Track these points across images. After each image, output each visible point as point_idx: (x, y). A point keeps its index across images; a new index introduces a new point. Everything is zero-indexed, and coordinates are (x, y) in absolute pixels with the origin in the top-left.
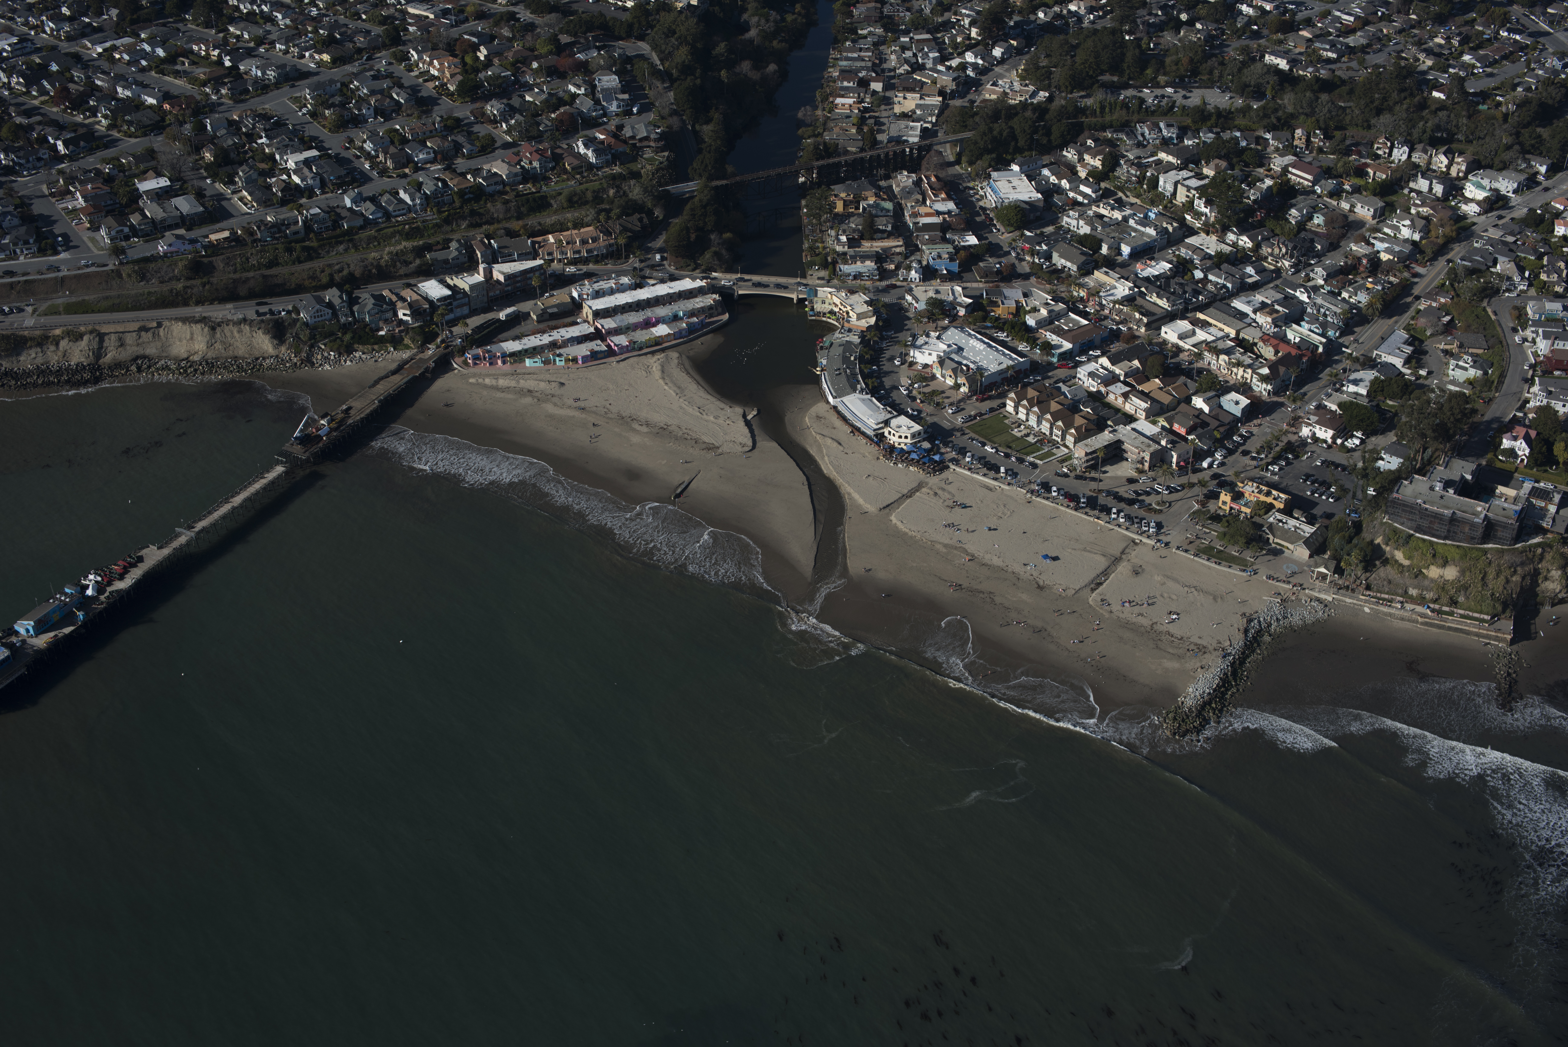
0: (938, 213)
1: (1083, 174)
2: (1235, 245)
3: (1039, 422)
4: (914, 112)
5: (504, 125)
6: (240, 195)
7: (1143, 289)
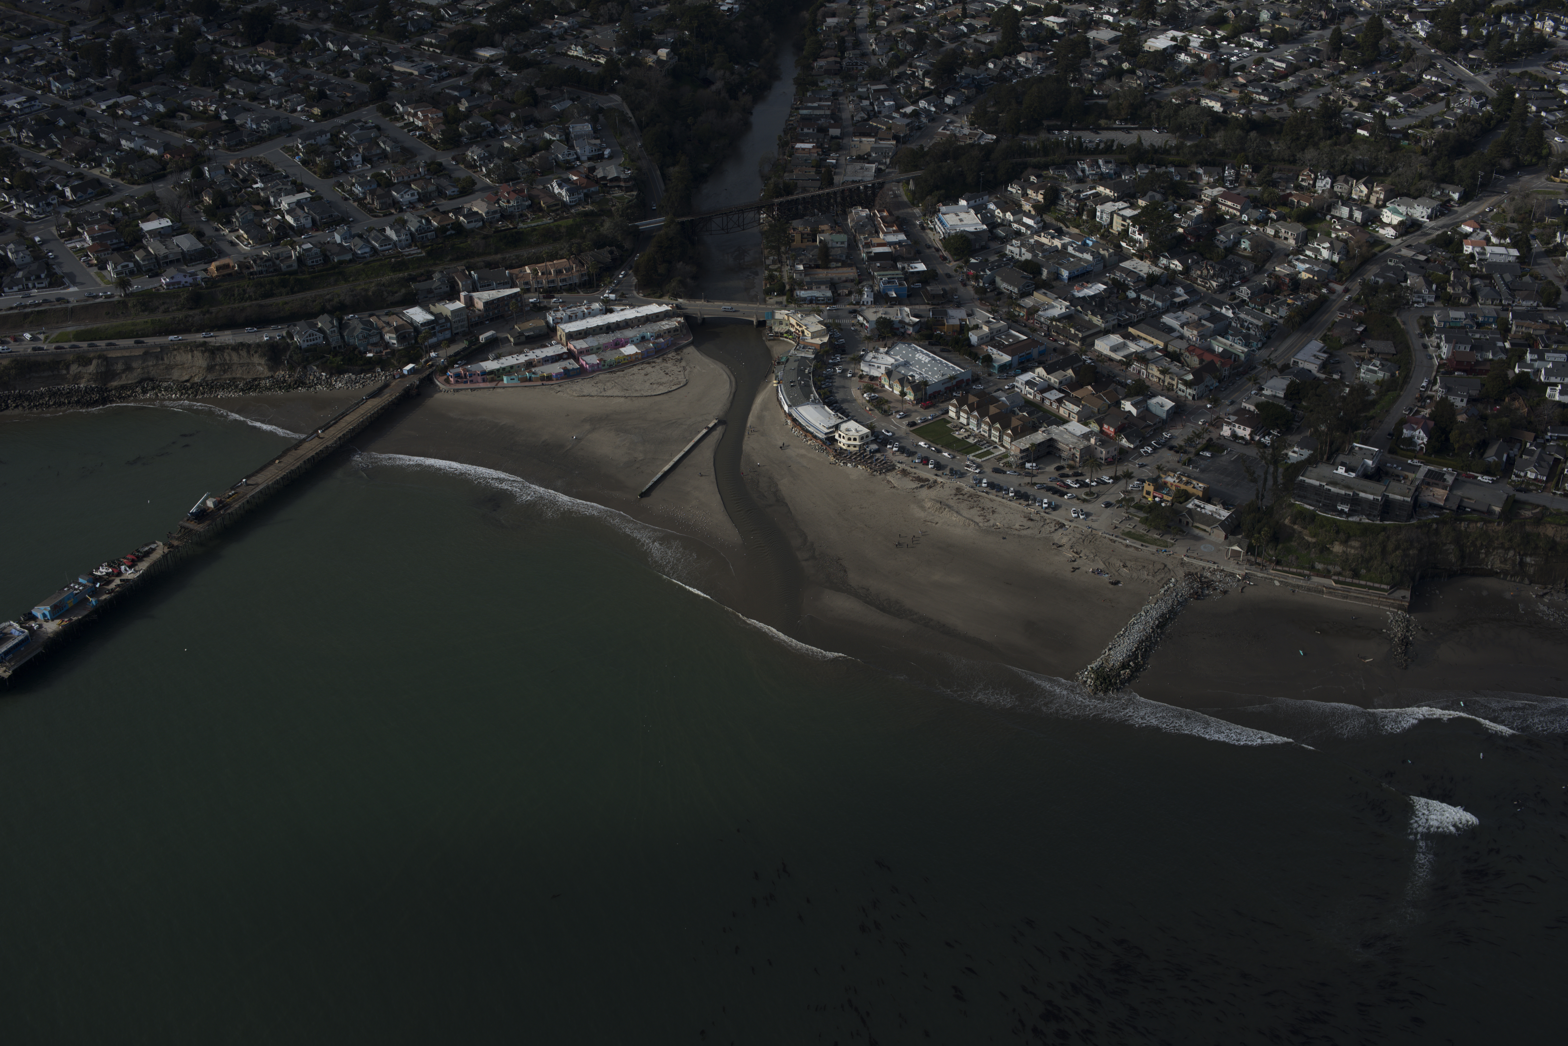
0: (889, 244)
1: (1027, 207)
2: (1167, 268)
3: (979, 426)
4: (869, 155)
5: (484, 170)
6: (236, 233)
7: (1079, 308)
